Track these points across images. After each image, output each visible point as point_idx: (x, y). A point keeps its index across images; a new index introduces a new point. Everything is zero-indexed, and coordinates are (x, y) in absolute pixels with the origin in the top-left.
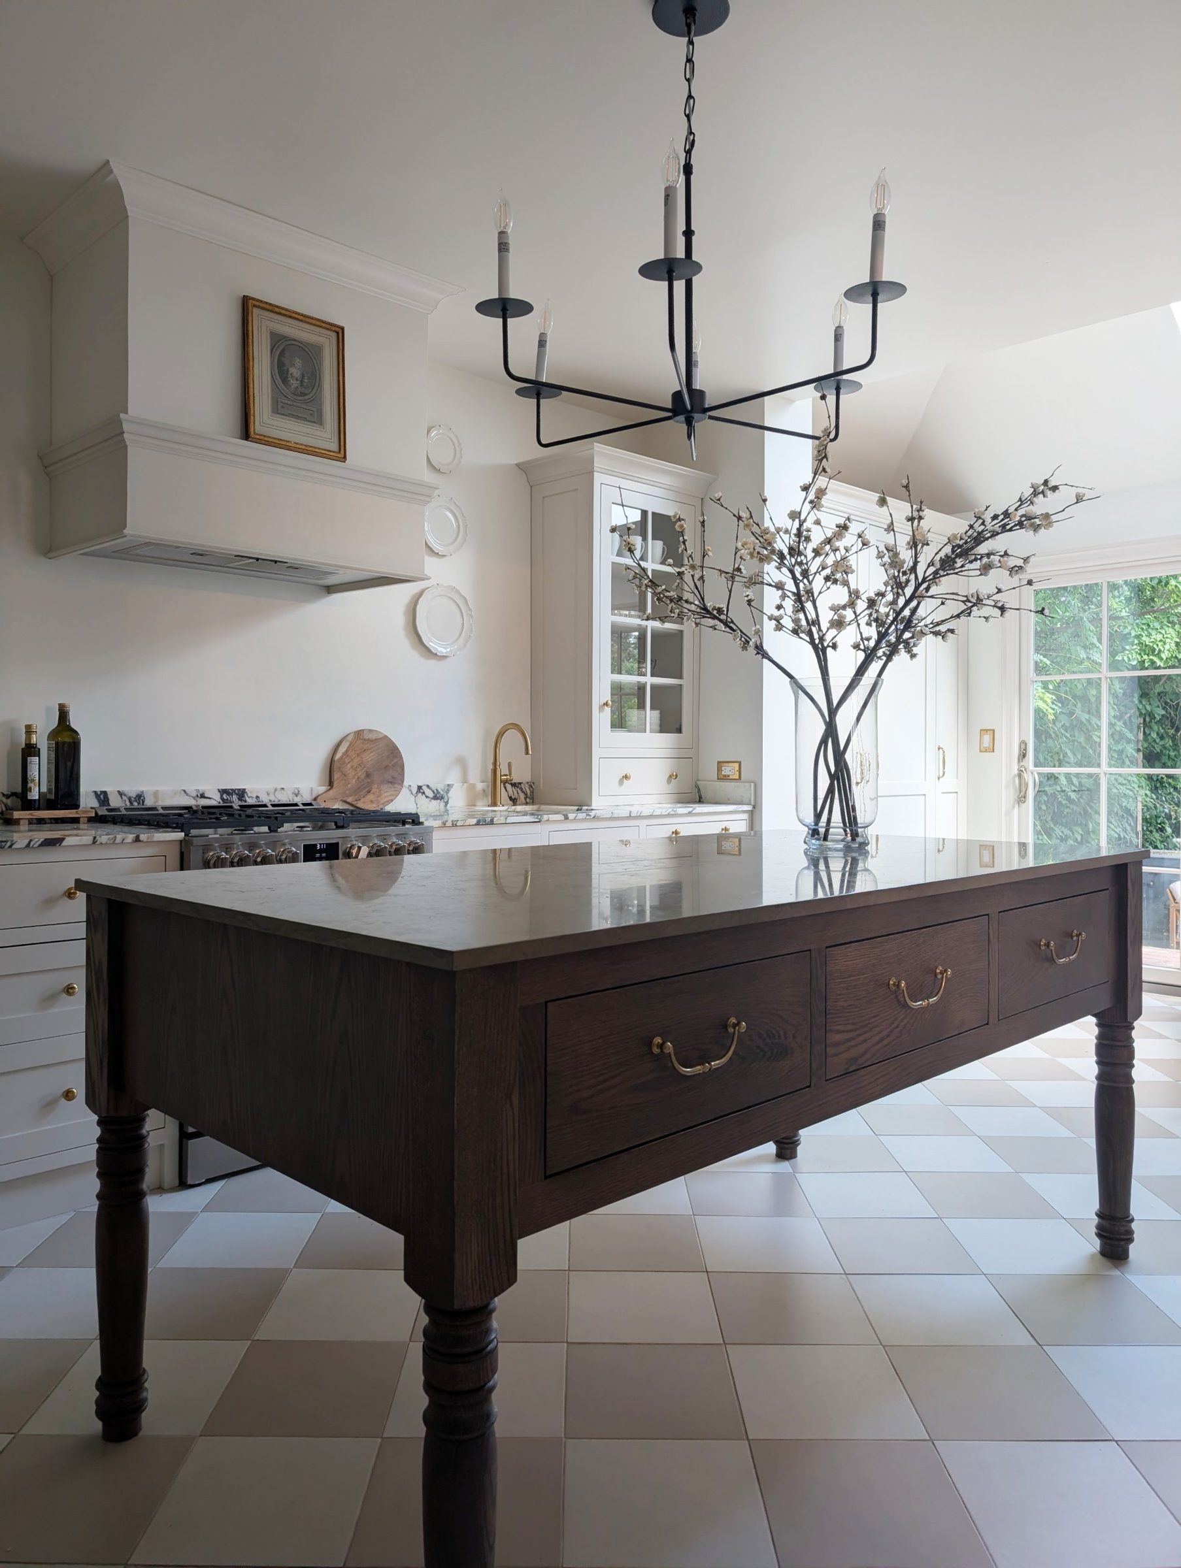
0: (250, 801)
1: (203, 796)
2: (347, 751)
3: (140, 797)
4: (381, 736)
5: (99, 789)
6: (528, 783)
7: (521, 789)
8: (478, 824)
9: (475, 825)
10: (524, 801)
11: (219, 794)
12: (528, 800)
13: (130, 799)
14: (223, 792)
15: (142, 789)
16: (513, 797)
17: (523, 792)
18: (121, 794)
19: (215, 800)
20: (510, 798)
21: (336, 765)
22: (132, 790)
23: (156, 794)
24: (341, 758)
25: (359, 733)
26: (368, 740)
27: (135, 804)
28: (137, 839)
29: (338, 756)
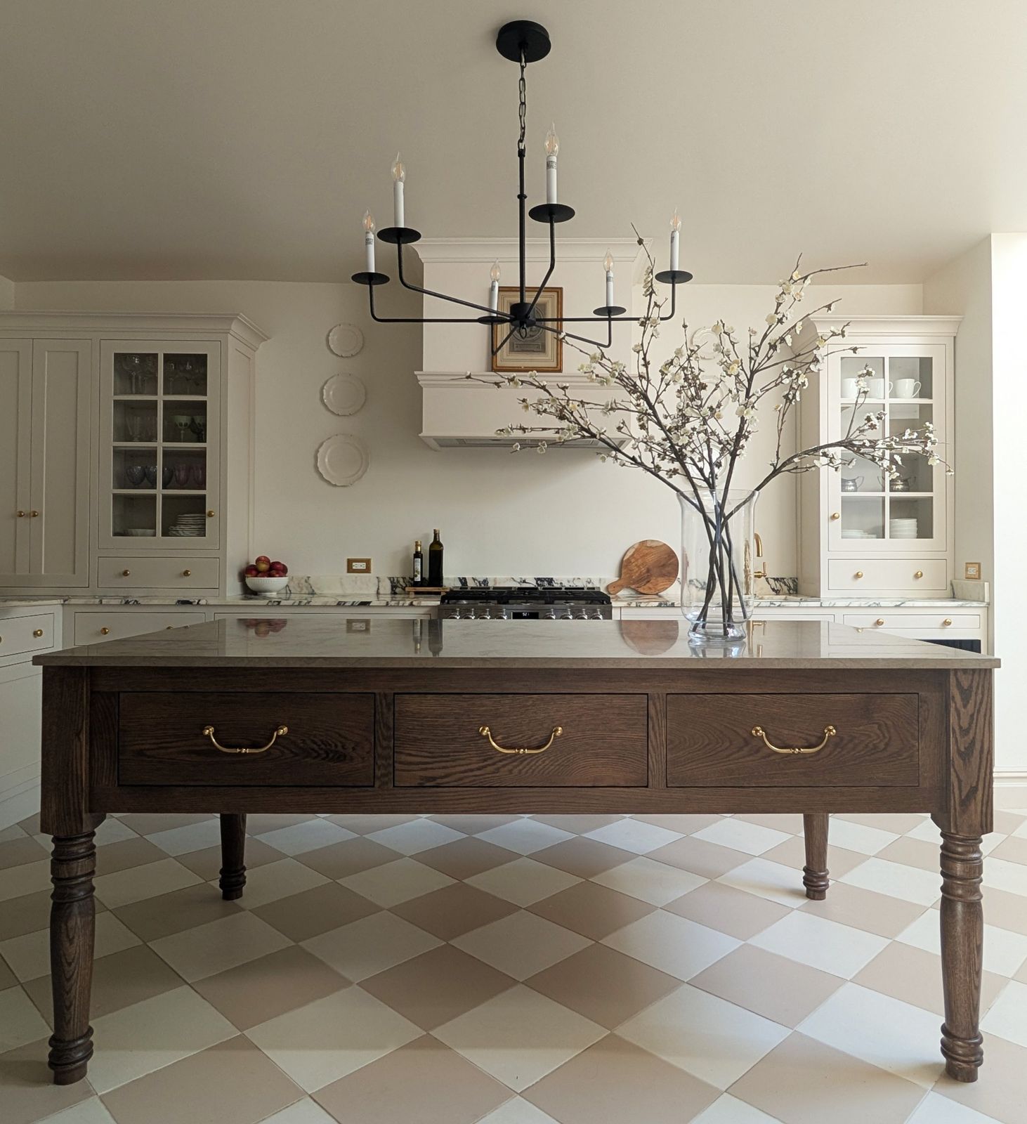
0: (556, 585)
1: (524, 582)
2: (633, 555)
3: (485, 581)
4: (661, 544)
5: (461, 577)
6: (791, 578)
7: (785, 583)
8: (660, 606)
9: (657, 606)
10: (787, 592)
11: (535, 581)
12: (791, 591)
13: (479, 582)
14: (538, 579)
15: (488, 577)
16: (776, 589)
17: (785, 585)
18: (474, 579)
19: (533, 584)
20: (773, 590)
21: (624, 563)
22: (481, 577)
23: (495, 580)
24: (628, 559)
25: (643, 543)
26: (651, 547)
27: (483, 585)
28: (411, 604)
29: (625, 558)
